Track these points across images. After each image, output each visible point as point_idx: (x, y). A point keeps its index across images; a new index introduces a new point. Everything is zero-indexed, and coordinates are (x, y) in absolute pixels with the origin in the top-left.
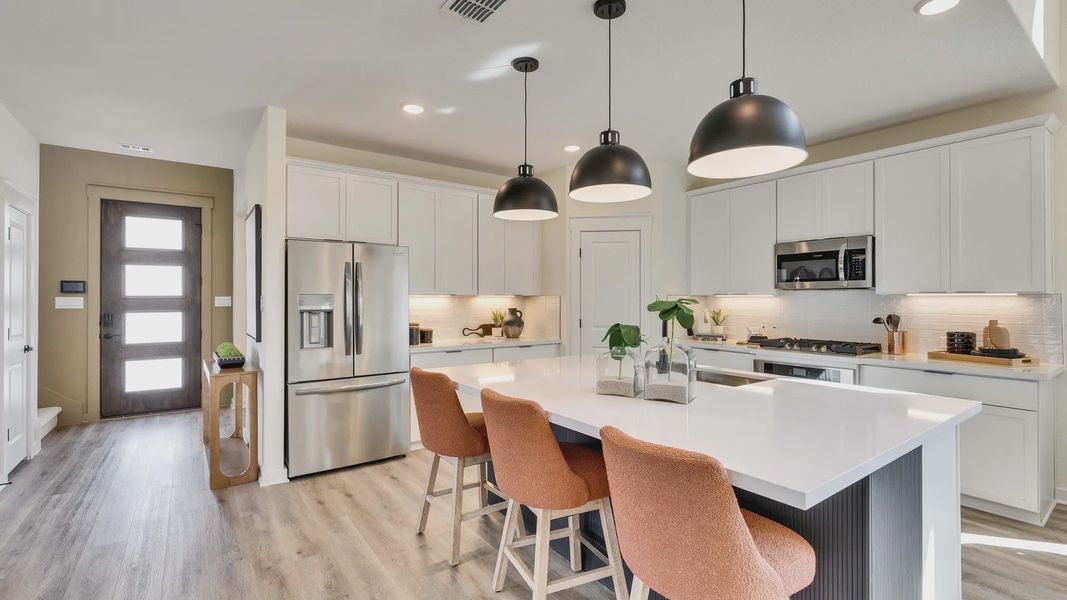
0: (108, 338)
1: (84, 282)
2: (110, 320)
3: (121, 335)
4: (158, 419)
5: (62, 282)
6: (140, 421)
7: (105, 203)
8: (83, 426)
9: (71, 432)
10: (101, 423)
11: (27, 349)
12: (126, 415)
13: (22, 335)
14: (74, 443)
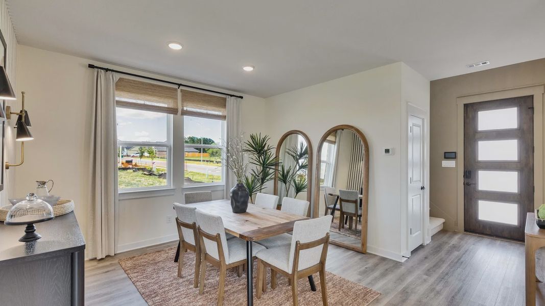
0: (469, 185)
1: (455, 153)
2: (469, 175)
3: (476, 184)
4: (498, 242)
5: (445, 153)
6: (486, 241)
7: (466, 106)
8: (455, 233)
9: (447, 235)
10: (464, 234)
11: (423, 188)
12: (479, 233)
13: (420, 181)
14: (446, 243)
